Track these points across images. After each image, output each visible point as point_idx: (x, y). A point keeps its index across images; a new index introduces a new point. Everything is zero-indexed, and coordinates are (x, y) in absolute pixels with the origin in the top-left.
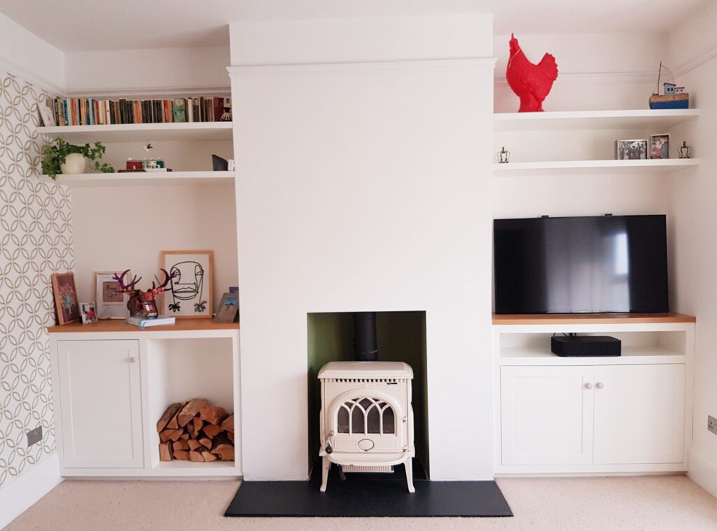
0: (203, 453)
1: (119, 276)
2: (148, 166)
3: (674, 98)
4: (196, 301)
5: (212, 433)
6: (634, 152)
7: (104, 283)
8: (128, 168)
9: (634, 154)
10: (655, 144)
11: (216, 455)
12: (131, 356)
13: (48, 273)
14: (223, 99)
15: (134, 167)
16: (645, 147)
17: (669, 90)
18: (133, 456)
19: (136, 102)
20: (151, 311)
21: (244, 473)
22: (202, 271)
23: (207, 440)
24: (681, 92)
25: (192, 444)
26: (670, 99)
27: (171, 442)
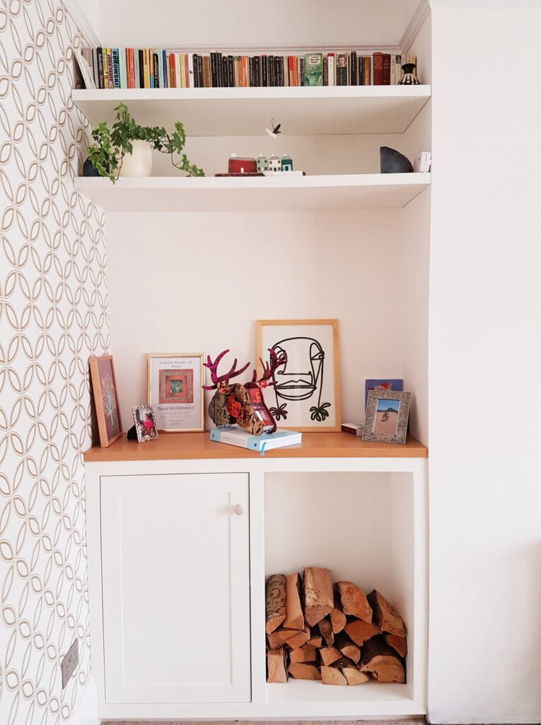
0: (345, 670)
1: (213, 361)
2: (266, 169)
4: (313, 402)
5: (361, 635)
7: (161, 372)
8: (230, 170)
11: (369, 674)
12: (234, 503)
13: (85, 355)
14: (388, 57)
15: (242, 170)
18: (232, 683)
19: (239, 58)
20: (266, 423)
21: (430, 711)
22: (322, 353)
23: (353, 648)
25: (328, 655)
27: (287, 650)
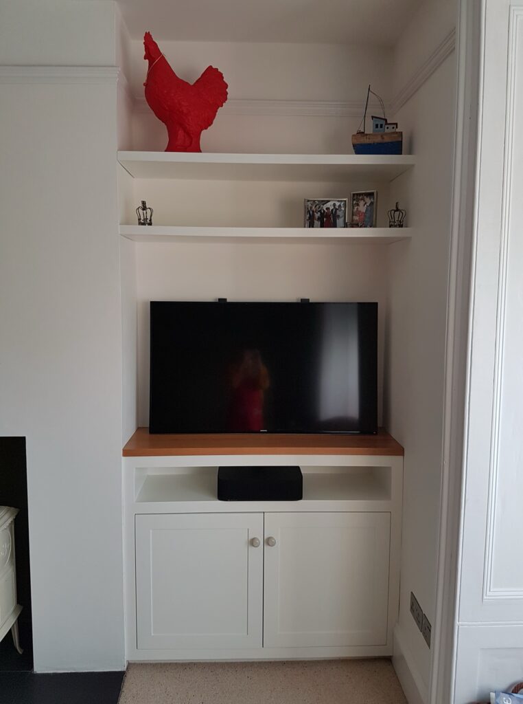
3: (383, 138)
6: (328, 216)
9: (328, 220)
10: (358, 205)
16: (343, 209)
17: (377, 126)
24: (394, 130)
26: (378, 140)
